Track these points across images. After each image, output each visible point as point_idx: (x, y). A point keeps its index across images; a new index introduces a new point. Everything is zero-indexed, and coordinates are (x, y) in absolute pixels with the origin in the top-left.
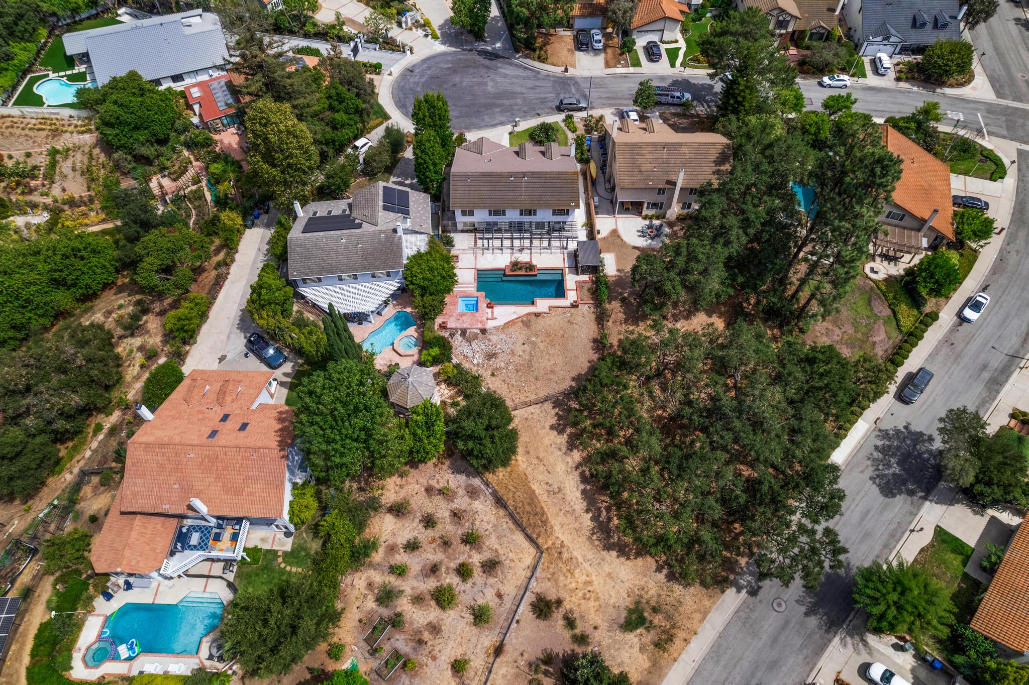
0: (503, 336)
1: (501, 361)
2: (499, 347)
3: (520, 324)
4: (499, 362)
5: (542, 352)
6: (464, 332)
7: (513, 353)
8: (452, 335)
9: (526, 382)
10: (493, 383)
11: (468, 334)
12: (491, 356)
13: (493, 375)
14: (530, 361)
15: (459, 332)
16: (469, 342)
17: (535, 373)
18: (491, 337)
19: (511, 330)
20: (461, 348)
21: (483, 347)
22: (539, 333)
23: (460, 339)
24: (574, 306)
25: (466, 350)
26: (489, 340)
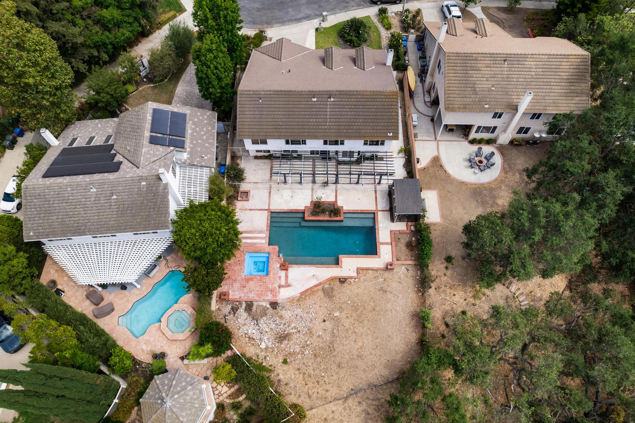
0: (299, 311)
1: (295, 344)
2: (293, 325)
3: (321, 293)
4: (292, 346)
5: (347, 330)
6: (249, 306)
7: (310, 332)
8: (234, 310)
9: (326, 370)
10: (285, 374)
11: (254, 308)
12: (282, 337)
13: (285, 362)
14: (332, 343)
15: (244, 305)
16: (256, 319)
17: (338, 359)
18: (283, 312)
19: (309, 301)
20: (245, 328)
21: (273, 326)
22: (344, 306)
23: (245, 315)
24: (388, 268)
25: (252, 330)
26: (281, 317)
